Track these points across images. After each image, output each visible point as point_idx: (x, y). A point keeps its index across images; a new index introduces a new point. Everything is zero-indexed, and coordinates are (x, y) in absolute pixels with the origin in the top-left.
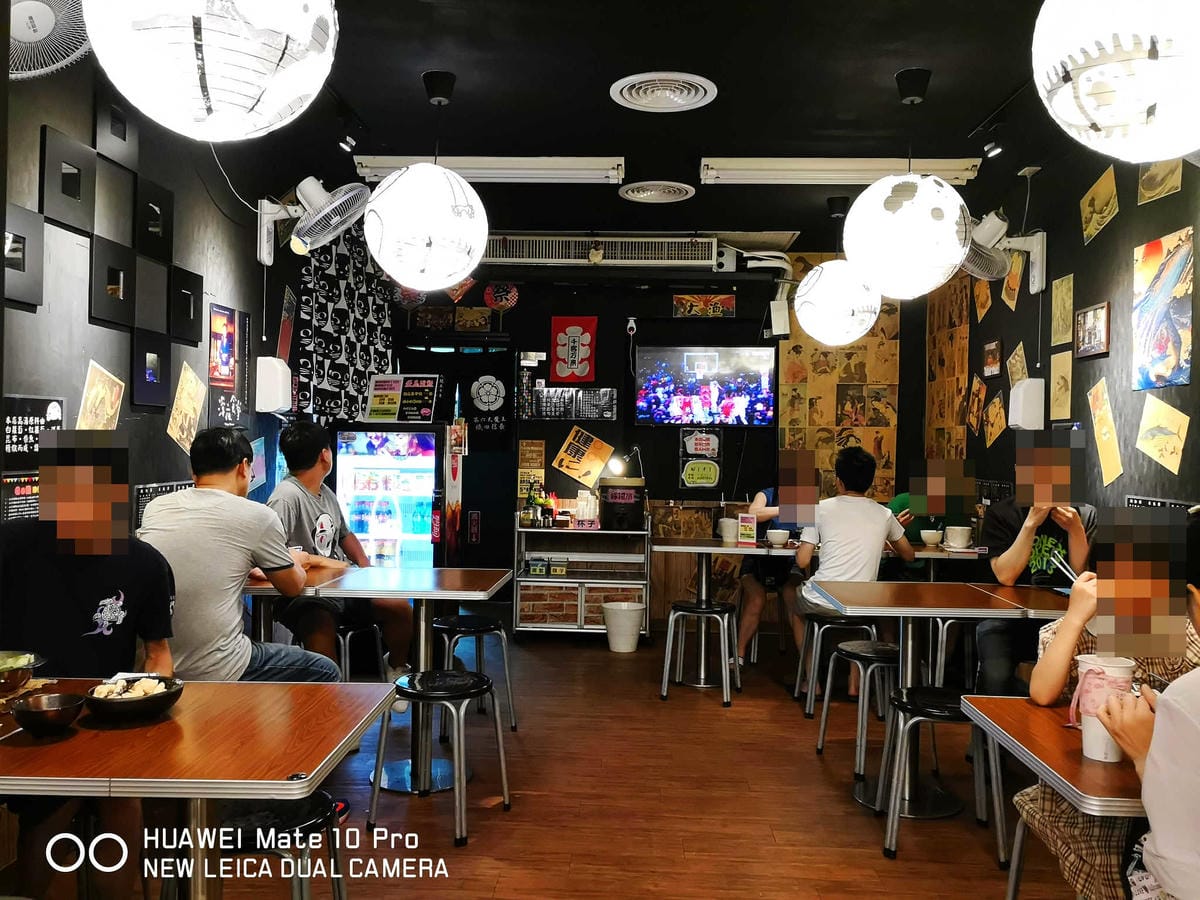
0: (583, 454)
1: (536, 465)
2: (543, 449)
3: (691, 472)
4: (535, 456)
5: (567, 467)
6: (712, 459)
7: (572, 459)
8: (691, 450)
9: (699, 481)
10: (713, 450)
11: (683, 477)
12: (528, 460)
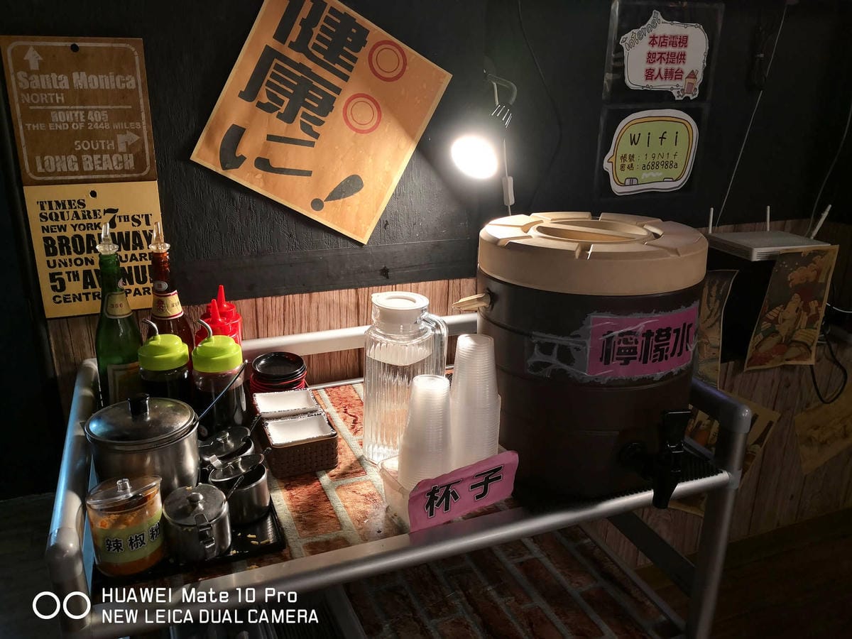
0: (327, 106)
1: (111, 163)
2: (135, 81)
3: (631, 150)
4: (98, 117)
5: (263, 164)
6: (685, 105)
7: (281, 128)
8: (635, 78)
9: (645, 175)
10: (693, 75)
11: (607, 166)
12: (64, 142)
